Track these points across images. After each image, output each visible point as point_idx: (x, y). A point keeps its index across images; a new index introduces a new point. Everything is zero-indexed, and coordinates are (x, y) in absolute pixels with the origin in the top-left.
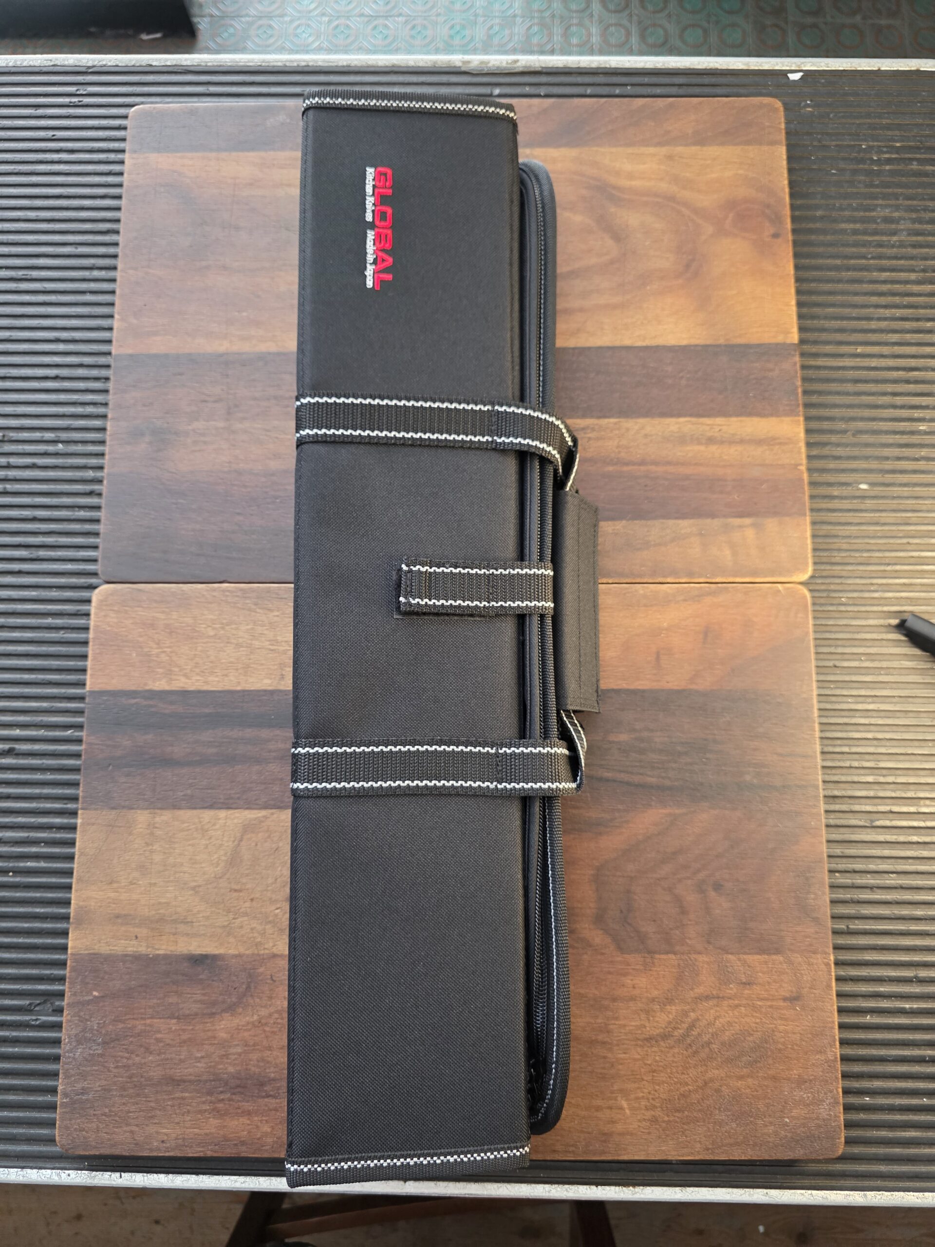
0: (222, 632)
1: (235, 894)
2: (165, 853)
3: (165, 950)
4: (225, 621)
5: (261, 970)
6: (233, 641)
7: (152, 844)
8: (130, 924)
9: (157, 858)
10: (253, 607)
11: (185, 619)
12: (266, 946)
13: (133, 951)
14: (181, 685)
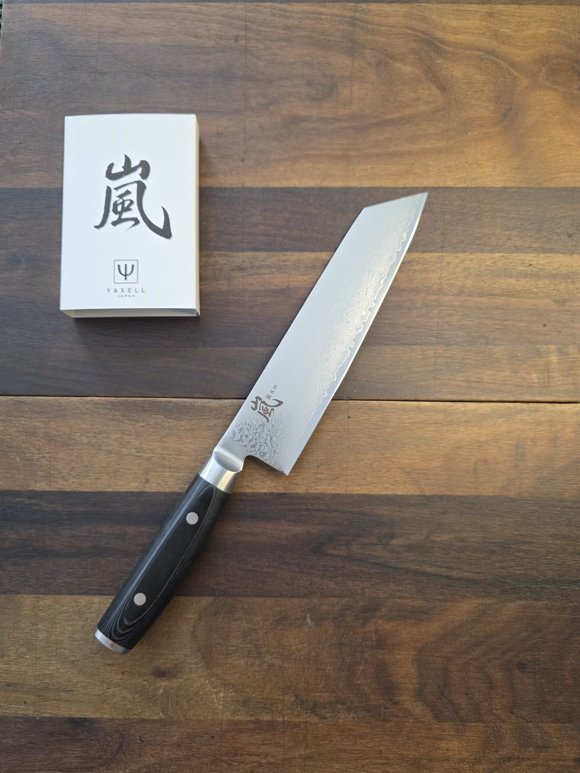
0: (95, 440)
1: (108, 668)
2: (47, 632)
3: (50, 713)
4: (96, 431)
5: (132, 732)
6: (104, 448)
7: (36, 624)
8: (20, 692)
9: (42, 636)
10: (122, 418)
11: (63, 428)
12: (135, 712)
13: (23, 714)
14: (60, 486)
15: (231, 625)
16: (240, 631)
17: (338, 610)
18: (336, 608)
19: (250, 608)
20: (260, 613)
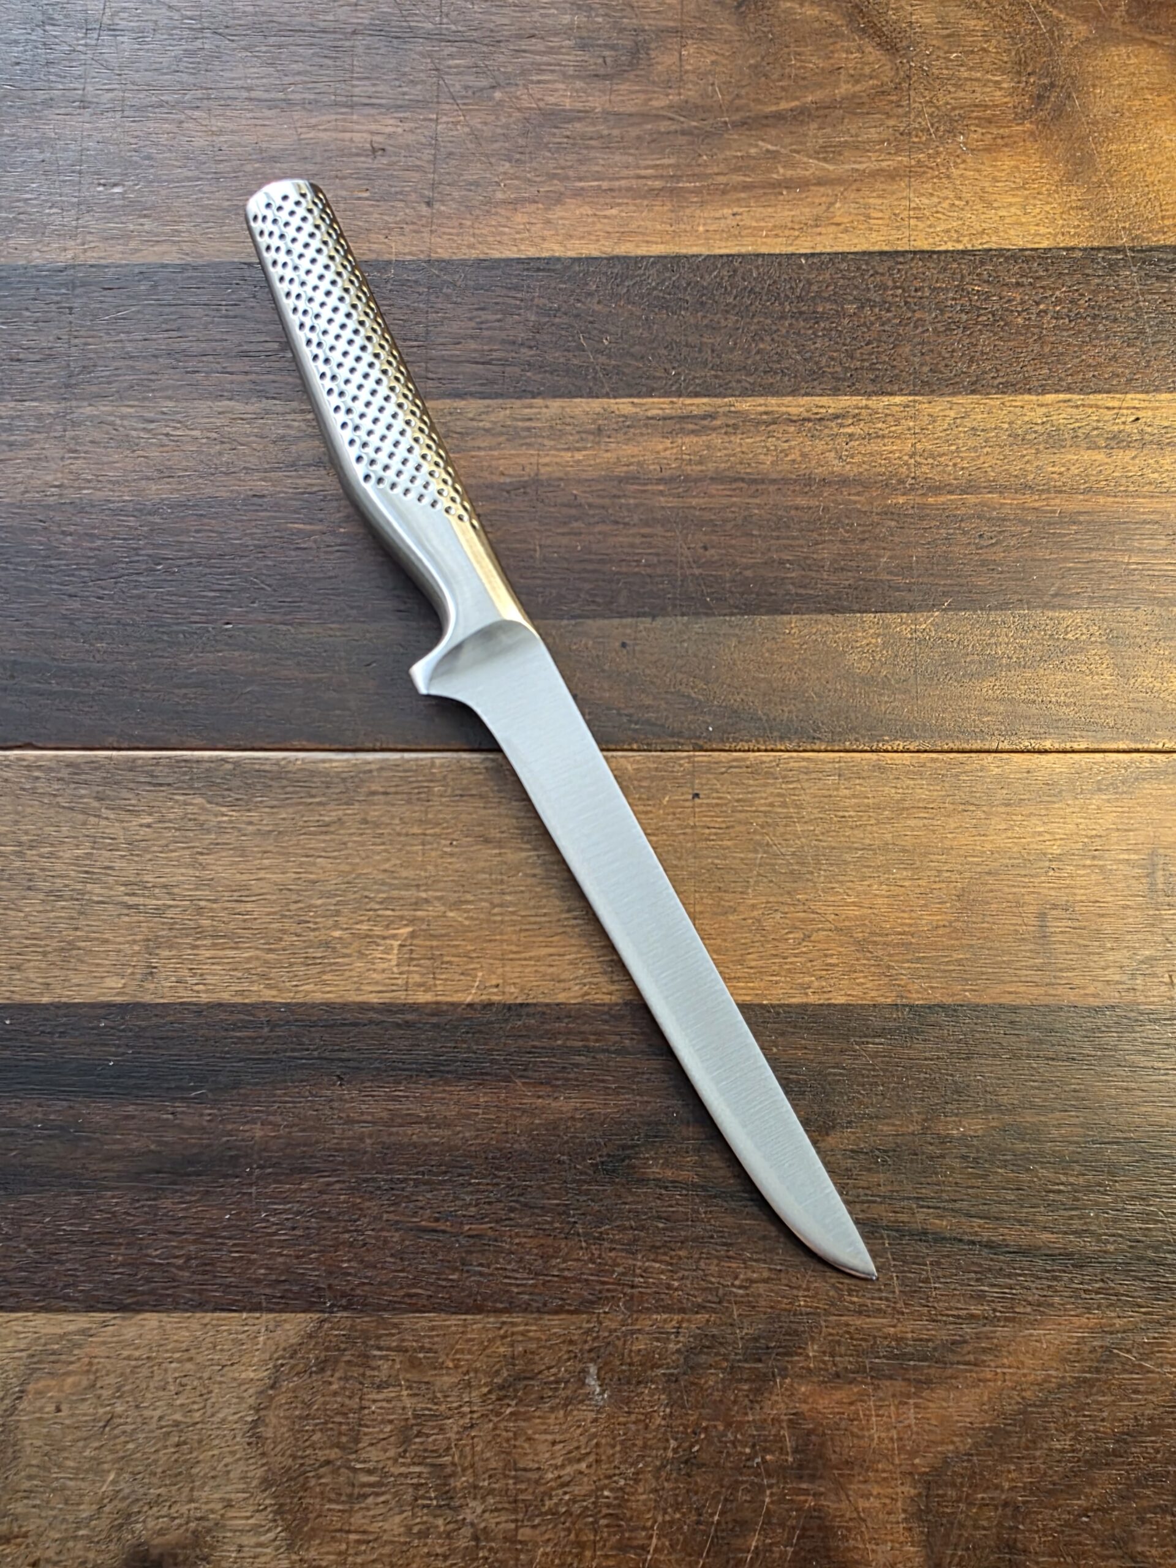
0: (18, 864)
4: (24, 838)
6: (41, 884)
10: (95, 804)
15: (365, 1403)
16: (391, 1422)
17: (678, 1351)
18: (672, 1346)
19: (422, 1349)
20: (451, 1365)
